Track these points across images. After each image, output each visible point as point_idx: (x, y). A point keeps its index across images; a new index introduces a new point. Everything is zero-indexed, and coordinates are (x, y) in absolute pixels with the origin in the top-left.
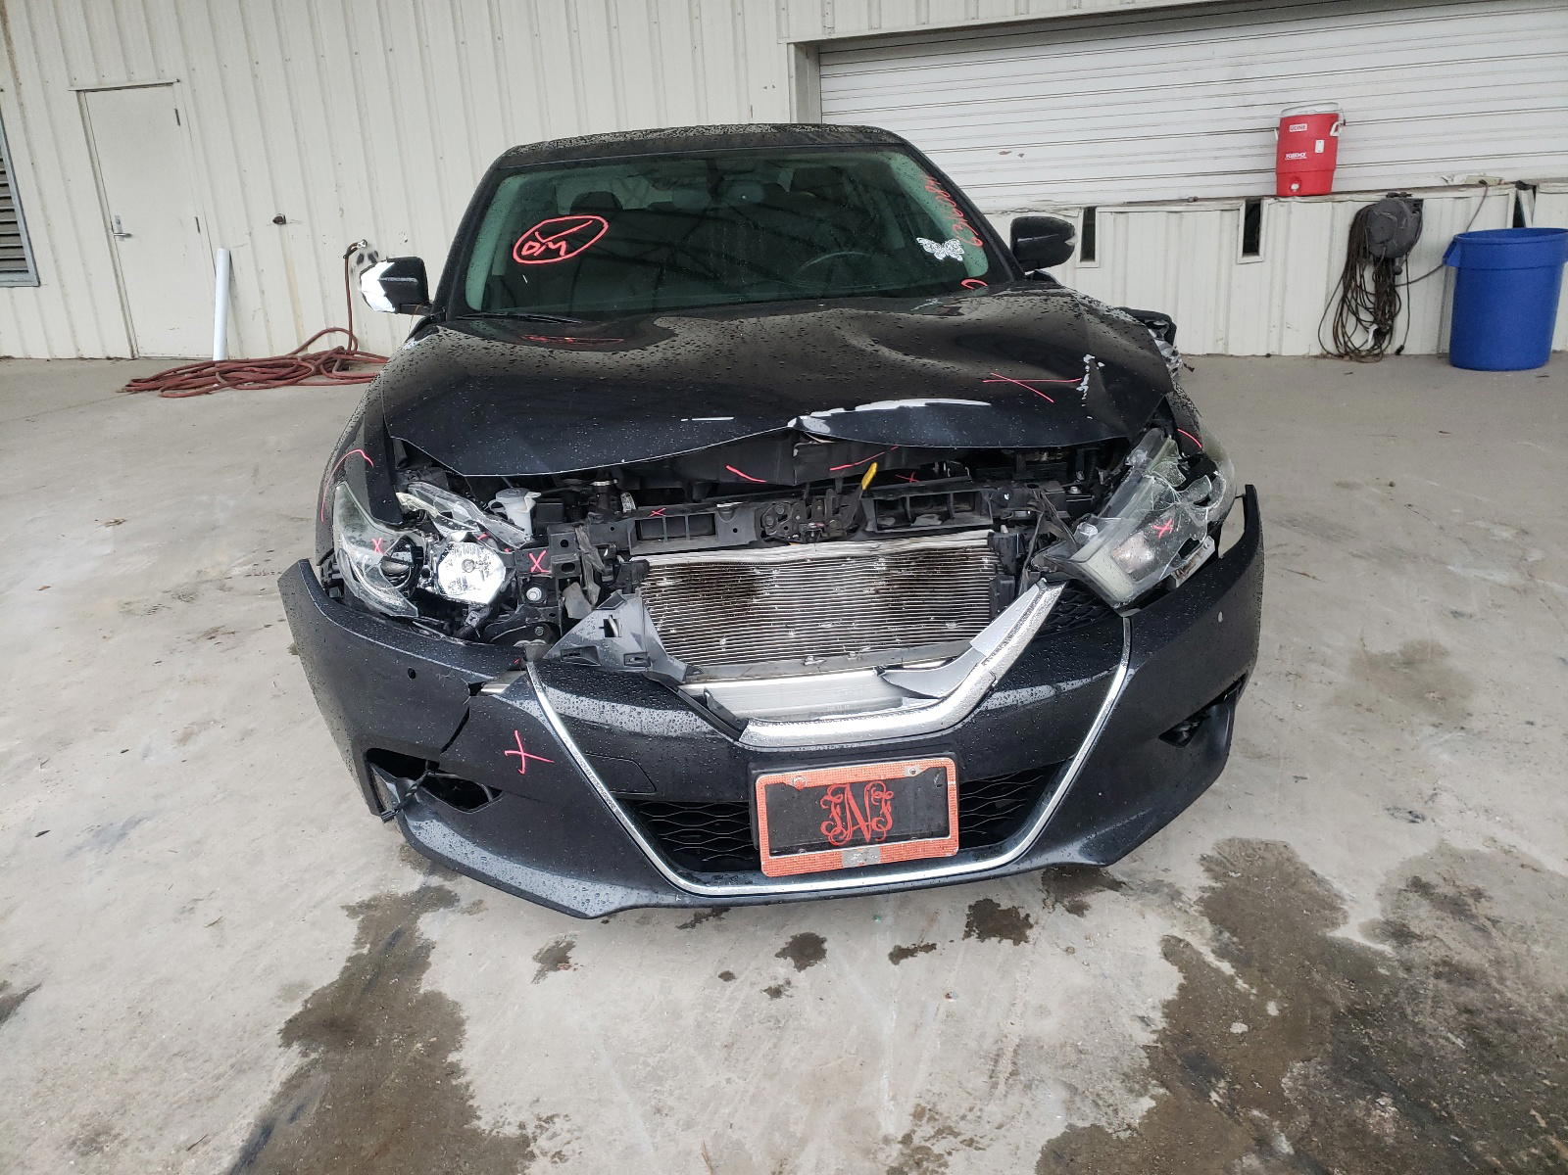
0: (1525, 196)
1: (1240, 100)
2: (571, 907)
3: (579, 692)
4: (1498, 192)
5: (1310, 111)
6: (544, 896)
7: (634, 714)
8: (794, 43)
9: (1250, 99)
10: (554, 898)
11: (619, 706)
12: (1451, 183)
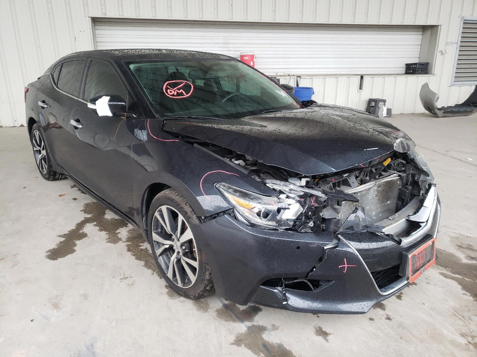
0: (299, 78)
1: (227, 49)
2: (360, 311)
3: (360, 241)
4: (292, 78)
5: (249, 54)
6: (349, 311)
7: (377, 244)
8: (91, 17)
9: (230, 49)
10: (353, 310)
11: (372, 243)
12: (277, 75)
